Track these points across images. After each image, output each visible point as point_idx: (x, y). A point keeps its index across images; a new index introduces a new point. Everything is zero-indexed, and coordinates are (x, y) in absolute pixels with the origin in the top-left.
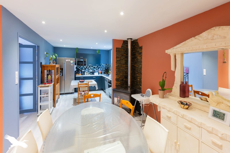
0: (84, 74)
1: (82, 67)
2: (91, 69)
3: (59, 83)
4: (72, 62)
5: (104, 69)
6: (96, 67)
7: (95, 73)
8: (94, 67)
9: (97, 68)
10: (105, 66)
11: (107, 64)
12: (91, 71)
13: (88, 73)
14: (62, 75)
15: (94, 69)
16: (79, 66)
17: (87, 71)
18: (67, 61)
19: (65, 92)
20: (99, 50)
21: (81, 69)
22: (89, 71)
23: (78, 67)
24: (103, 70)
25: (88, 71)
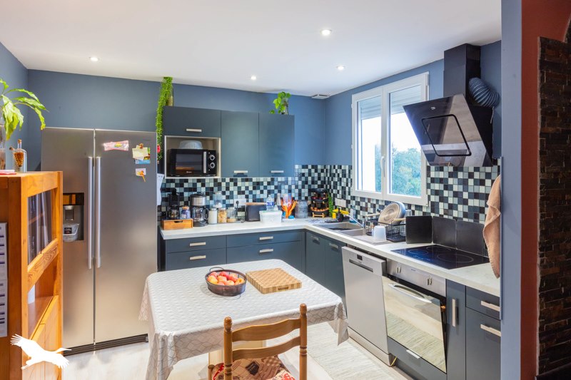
0: (207, 222)
1: (195, 185)
2: (240, 193)
3: (55, 299)
4: (140, 154)
5: (305, 192)
6: (265, 180)
7: (262, 213)
8: (255, 180)
9: (272, 187)
10: (310, 174)
11: (319, 167)
12: (242, 201)
13: (225, 216)
14: (82, 236)
15: (258, 192)
16: (177, 178)
17: (220, 205)
18: (113, 151)
19: (101, 338)
20: (284, 95)
21: (186, 194)
22: (231, 201)
23: (173, 185)
24: (300, 195)
25: (224, 202)
